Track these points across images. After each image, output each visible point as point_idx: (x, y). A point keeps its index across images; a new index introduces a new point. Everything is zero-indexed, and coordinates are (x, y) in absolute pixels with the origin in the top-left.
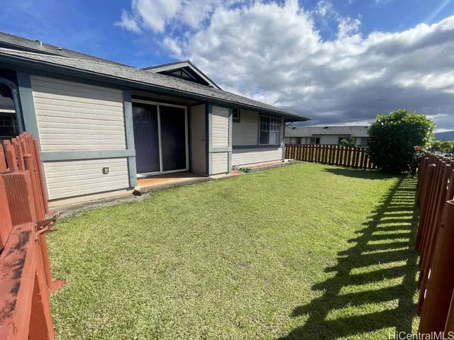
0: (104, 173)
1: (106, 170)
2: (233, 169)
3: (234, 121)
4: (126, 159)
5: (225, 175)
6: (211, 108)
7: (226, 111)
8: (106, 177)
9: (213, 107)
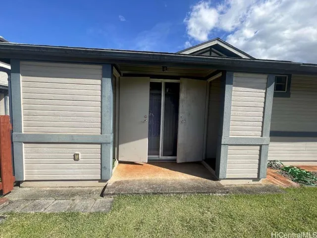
0: (75, 160)
1: (76, 157)
2: (270, 166)
3: (275, 95)
4: (99, 146)
5: (251, 182)
6: (231, 77)
7: (263, 79)
8: (76, 165)
9: (235, 74)
